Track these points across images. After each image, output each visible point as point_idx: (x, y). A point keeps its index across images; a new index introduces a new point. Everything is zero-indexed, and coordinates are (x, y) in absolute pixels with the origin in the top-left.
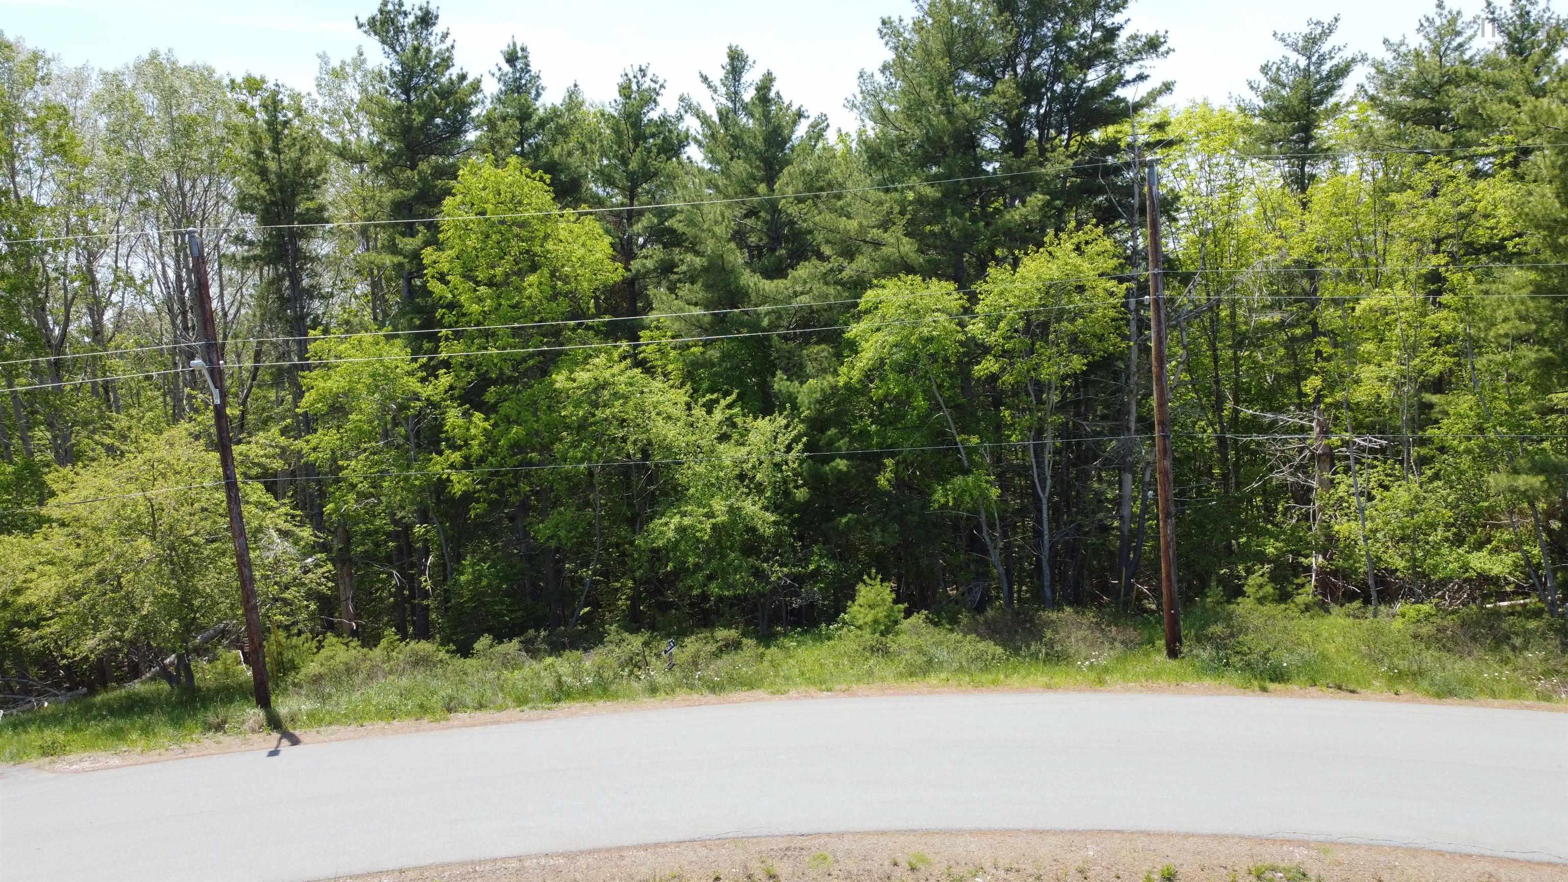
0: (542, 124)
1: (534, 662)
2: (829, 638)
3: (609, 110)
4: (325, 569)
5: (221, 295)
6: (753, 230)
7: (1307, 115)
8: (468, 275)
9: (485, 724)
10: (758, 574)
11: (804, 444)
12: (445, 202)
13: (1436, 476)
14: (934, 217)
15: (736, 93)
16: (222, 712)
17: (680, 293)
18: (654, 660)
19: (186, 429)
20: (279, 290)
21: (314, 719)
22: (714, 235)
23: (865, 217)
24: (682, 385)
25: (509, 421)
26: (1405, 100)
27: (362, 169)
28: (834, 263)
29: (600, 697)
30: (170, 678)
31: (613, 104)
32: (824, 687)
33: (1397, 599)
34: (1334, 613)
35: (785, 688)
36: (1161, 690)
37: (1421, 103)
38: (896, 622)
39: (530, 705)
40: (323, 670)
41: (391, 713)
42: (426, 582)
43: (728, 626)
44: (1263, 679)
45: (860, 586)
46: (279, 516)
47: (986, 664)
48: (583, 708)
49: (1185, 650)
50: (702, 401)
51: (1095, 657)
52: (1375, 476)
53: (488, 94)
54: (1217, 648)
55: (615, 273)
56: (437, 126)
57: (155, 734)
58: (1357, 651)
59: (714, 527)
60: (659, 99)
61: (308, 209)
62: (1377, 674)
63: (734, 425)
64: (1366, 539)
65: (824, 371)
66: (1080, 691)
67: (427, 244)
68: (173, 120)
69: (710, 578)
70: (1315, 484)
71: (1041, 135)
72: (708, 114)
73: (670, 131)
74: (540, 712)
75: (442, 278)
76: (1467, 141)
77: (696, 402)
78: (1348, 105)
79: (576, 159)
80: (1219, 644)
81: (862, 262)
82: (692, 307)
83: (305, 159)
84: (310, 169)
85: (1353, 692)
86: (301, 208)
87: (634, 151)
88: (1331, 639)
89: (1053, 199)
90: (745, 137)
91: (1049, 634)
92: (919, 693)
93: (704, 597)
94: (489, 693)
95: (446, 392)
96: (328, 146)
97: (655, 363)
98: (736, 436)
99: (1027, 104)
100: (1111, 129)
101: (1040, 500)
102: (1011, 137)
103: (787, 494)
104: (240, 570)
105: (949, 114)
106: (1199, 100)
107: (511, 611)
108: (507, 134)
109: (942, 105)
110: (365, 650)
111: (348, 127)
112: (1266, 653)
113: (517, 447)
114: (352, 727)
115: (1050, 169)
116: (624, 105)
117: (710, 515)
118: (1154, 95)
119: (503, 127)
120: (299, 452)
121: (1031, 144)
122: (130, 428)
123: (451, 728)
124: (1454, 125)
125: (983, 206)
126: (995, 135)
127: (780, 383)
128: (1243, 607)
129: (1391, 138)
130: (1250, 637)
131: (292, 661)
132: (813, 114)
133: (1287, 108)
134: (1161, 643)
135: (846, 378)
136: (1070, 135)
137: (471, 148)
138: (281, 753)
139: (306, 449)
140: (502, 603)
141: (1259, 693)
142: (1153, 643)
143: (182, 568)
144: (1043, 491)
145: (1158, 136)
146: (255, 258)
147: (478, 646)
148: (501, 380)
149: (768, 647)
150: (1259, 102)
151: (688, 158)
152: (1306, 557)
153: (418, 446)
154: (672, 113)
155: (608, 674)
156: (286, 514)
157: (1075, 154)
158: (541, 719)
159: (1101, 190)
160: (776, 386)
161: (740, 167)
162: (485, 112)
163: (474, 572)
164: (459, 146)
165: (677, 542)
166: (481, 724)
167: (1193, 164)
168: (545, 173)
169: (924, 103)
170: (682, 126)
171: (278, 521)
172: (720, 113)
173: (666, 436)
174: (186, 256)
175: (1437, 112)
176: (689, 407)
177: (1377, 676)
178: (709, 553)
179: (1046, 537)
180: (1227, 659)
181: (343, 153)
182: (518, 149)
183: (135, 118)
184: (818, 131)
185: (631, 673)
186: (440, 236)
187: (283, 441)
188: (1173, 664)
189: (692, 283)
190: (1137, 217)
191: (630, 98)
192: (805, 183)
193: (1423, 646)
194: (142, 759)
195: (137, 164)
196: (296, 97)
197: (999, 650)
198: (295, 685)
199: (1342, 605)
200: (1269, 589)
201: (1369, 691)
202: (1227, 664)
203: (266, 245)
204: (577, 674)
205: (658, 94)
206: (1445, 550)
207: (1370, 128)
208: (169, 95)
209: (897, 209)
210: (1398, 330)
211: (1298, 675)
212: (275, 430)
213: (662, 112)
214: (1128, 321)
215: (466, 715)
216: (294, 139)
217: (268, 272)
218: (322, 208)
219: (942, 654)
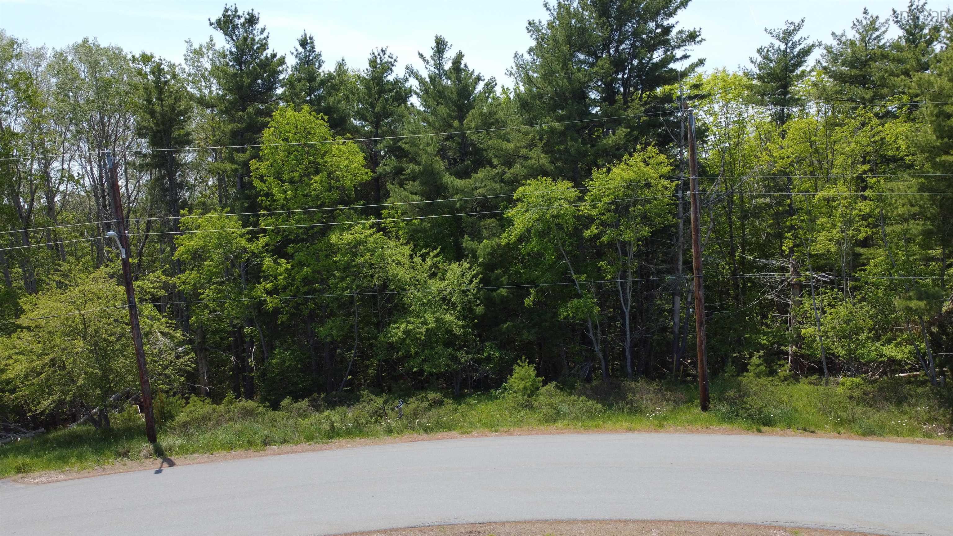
0: (323, 83)
1: (317, 414)
2: (497, 399)
3: (363, 74)
4: (190, 356)
5: (127, 185)
6: (450, 148)
7: (786, 78)
8: (278, 177)
9: (288, 453)
10: (455, 359)
11: (480, 279)
12: (264, 132)
13: (863, 299)
14: (560, 141)
15: (440, 64)
16: (126, 445)
17: (407, 187)
18: (390, 412)
19: (105, 272)
20: (162, 184)
21: (184, 450)
22: (426, 152)
23: (518, 141)
24: (408, 243)
25: (301, 265)
26: (844, 69)
27: (212, 111)
28: (499, 170)
29: (358, 436)
30: (95, 422)
31: (366, 71)
32: (493, 429)
33: (840, 373)
34: (802, 382)
35: (469, 430)
36: (697, 431)
37: (854, 72)
38: (538, 389)
39: (315, 441)
40: (188, 419)
41: (231, 446)
42: (251, 362)
43: (435, 391)
44: (759, 424)
45: (515, 367)
46: (162, 323)
47: (591, 416)
48: (347, 443)
49: (712, 406)
50: (419, 253)
51: (658, 411)
52: (826, 300)
53: (289, 65)
54: (731, 405)
55: (366, 175)
56: (259, 85)
57: (86, 459)
58: (816, 406)
59: (427, 330)
60: (393, 68)
61: (179, 135)
62: (827, 421)
63: (438, 268)
64: (821, 337)
65: (494, 235)
66: (648, 432)
67: (252, 157)
68: (97, 80)
69: (424, 361)
70: (790, 302)
71: (625, 90)
72: (423, 77)
73: (400, 88)
74: (321, 445)
75: (261, 178)
76: (882, 94)
77: (416, 254)
78: (810, 72)
79: (343, 105)
80: (732, 402)
81: (517, 169)
82: (413, 196)
83: (178, 104)
84: (181, 111)
85: (813, 432)
86: (175, 134)
87: (378, 100)
88: (800, 400)
89: (632, 131)
90: (446, 92)
91: (630, 396)
92: (551, 433)
93: (421, 371)
94: (290, 433)
95: (263, 247)
96: (192, 97)
97: (391, 229)
98: (439, 275)
99: (617, 73)
100: (667, 88)
101: (625, 313)
102: (607, 93)
103: (471, 310)
104: (138, 358)
105: (569, 79)
106: (721, 69)
107: (303, 382)
108: (301, 90)
109: (565, 73)
110: (214, 406)
111: (204, 84)
112: (761, 408)
113: (306, 281)
114: (205, 456)
115: (630, 114)
116: (372, 72)
117: (425, 323)
118: (692, 67)
119: (298, 86)
120: (175, 284)
121: (619, 97)
122: (70, 271)
123: (267, 455)
124: (875, 84)
125: (590, 135)
126: (597, 90)
127: (467, 242)
128: (748, 379)
129: (836, 92)
130: (750, 399)
131: (170, 412)
132: (487, 78)
133: (773, 75)
134: (697, 402)
135: (506, 240)
136: (642, 92)
137: (279, 98)
138: (163, 472)
139: (178, 283)
140: (298, 376)
141: (756, 433)
142: (693, 402)
143: (102, 356)
144: (627, 309)
145: (696, 92)
146: (147, 165)
147: (283, 403)
148: (297, 240)
149: (459, 404)
150: (756, 70)
151: (411, 104)
152: (786, 346)
153: (247, 280)
154: (401, 76)
155: (363, 421)
156: (167, 323)
157: (646, 103)
158: (321, 450)
159: (661, 125)
160: (464, 245)
161: (442, 110)
162: (287, 77)
163: (280, 358)
164: (272, 97)
165: (404, 339)
166: (285, 453)
167: (716, 107)
168: (325, 114)
169: (554, 72)
170: (408, 85)
171: (161, 327)
172: (430, 77)
173: (397, 274)
174: (105, 164)
175: (864, 77)
176: (411, 257)
177: (827, 422)
178: (424, 345)
179: (628, 336)
180: (737, 412)
181: (202, 102)
182: (308, 98)
183: (74, 79)
184: (490, 87)
185: (376, 420)
186: (261, 153)
187: (164, 278)
188: (705, 414)
189: (414, 181)
190: (683, 141)
191: (376, 67)
192: (482, 120)
193: (855, 403)
194: (78, 476)
195: (75, 108)
196: (172, 66)
197: (600, 406)
198: (171, 428)
199: (807, 377)
200: (763, 367)
201: (823, 432)
202: (737, 415)
203: (153, 156)
204: (343, 421)
205: (393, 65)
206: (868, 344)
207: (824, 86)
208: (94, 66)
209: (537, 137)
210: (840, 210)
211: (780, 422)
212: (159, 273)
213: (395, 76)
214: (677, 205)
215: (276, 447)
216: (171, 92)
217: (156, 173)
218: (188, 134)
219: (564, 408)
